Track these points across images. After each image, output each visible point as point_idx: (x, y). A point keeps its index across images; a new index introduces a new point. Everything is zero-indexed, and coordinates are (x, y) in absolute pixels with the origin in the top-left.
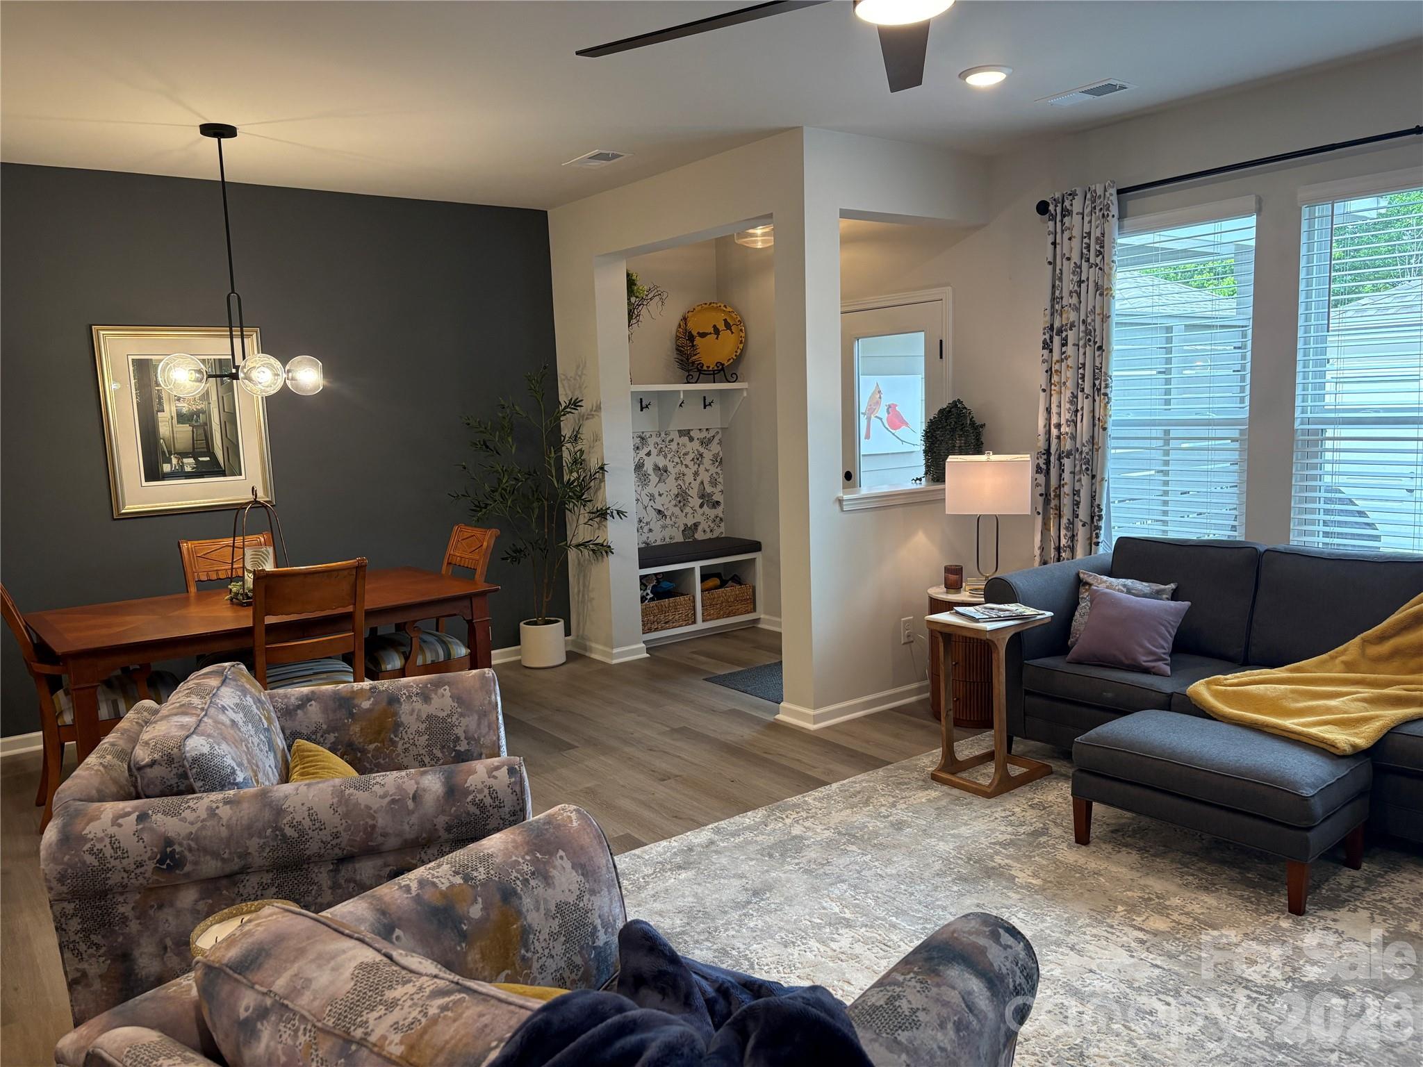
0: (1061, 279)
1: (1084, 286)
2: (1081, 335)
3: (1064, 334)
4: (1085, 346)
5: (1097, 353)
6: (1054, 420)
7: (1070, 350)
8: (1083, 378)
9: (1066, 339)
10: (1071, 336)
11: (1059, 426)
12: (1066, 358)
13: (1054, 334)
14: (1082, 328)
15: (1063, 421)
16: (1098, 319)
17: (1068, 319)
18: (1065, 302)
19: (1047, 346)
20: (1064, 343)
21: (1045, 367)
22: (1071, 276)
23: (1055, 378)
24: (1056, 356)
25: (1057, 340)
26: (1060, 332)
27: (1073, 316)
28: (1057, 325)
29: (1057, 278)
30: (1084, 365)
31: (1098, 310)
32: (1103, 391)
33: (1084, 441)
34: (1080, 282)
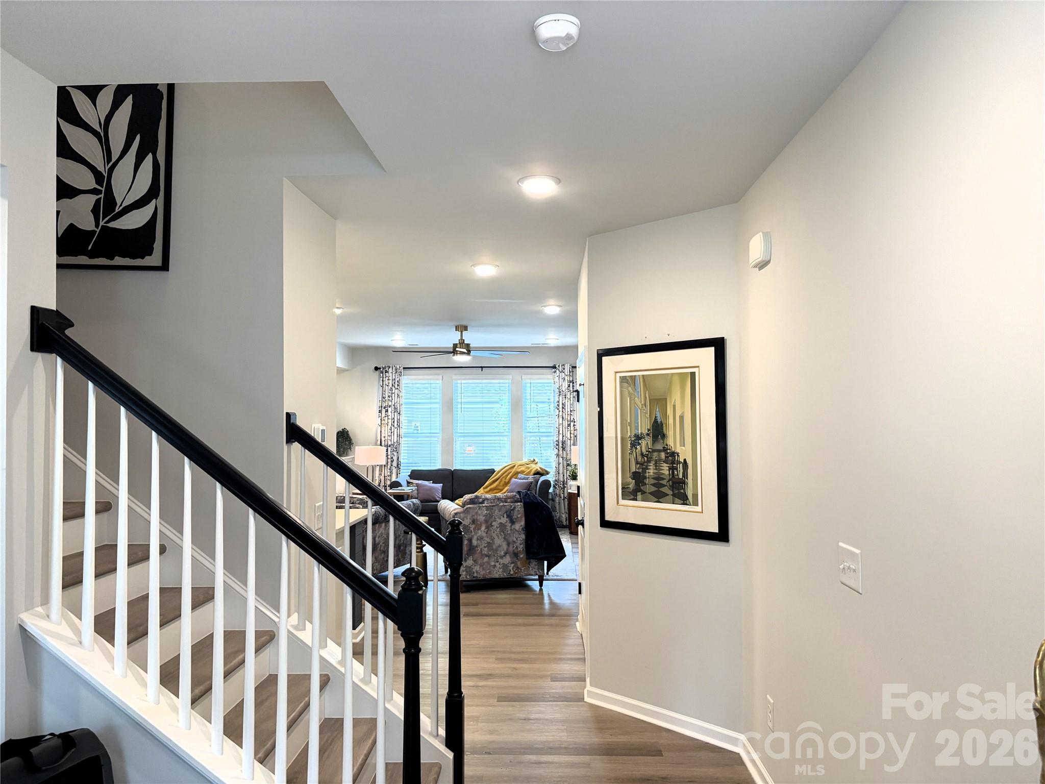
0: (385, 392)
1: (393, 395)
2: (393, 409)
3: (386, 409)
4: (394, 412)
5: (398, 415)
6: (383, 435)
7: (389, 413)
8: (394, 422)
9: (387, 410)
10: (390, 409)
11: (385, 437)
12: (388, 416)
13: (383, 409)
14: (393, 407)
15: (386, 436)
16: (398, 405)
17: (388, 404)
18: (386, 399)
19: (380, 411)
20: (387, 411)
21: (380, 418)
22: (389, 391)
23: (383, 422)
24: (384, 415)
25: (384, 411)
26: (385, 408)
27: (390, 403)
28: (384, 405)
29: (384, 391)
30: (394, 418)
31: (398, 402)
32: (401, 426)
33: (395, 441)
34: (392, 393)
